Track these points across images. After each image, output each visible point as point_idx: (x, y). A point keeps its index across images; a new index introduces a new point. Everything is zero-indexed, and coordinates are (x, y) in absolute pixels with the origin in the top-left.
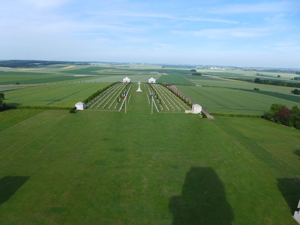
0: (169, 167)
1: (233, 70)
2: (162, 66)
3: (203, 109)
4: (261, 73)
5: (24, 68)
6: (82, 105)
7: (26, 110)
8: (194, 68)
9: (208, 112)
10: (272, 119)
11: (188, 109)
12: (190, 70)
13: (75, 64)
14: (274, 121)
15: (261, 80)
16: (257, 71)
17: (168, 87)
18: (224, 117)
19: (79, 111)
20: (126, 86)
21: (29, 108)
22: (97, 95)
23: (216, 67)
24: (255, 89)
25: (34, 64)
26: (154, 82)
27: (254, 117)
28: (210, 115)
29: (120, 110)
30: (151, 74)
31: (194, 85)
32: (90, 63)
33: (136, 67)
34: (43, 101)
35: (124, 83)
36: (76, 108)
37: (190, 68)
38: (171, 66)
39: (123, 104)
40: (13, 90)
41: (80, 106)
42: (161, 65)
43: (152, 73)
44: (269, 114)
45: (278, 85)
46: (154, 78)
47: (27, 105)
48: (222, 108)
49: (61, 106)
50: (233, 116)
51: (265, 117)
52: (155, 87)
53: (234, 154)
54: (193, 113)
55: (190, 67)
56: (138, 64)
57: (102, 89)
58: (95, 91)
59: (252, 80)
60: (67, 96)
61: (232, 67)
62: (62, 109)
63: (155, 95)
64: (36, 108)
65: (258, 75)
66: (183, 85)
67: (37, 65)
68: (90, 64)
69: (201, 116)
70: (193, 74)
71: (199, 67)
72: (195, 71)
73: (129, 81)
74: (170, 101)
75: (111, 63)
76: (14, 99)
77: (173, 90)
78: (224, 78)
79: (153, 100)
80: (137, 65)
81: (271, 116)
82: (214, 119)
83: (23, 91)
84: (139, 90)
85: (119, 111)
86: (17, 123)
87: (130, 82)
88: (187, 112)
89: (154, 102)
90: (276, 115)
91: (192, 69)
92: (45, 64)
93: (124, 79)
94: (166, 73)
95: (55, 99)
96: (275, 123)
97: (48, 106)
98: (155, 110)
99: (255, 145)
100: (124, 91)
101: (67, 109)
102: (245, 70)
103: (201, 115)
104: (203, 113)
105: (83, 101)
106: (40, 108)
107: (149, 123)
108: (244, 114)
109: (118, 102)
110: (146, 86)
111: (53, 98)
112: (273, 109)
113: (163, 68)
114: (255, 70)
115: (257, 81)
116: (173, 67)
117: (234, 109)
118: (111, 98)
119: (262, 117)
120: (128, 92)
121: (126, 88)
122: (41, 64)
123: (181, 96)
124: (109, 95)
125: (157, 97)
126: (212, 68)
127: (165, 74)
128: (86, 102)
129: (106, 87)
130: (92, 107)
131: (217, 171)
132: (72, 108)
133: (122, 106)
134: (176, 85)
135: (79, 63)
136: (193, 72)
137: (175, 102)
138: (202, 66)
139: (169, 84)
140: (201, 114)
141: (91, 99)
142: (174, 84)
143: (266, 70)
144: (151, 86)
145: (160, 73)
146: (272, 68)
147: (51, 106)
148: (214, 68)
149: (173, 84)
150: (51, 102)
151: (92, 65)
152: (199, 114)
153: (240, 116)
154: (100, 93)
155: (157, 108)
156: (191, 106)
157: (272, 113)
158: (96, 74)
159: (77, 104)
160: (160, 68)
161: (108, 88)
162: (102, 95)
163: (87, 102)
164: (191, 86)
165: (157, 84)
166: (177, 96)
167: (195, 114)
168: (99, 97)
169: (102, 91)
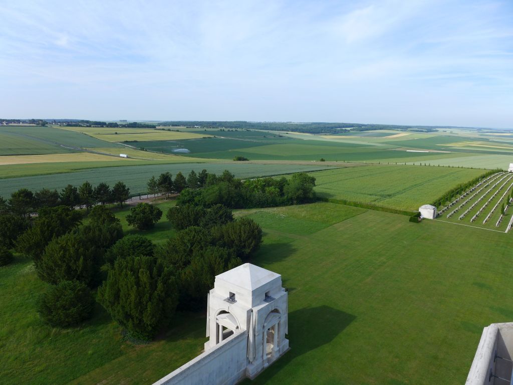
5: (330, 135)
6: (432, 211)
7: (341, 205)
13: (409, 129)
19: (424, 220)
21: (345, 202)
22: (457, 193)
25: (343, 129)
29: (509, 231)
32: (437, 129)
34: (365, 194)
35: (512, 172)
41: (427, 212)
47: (342, 198)
58: (453, 186)
60: (403, 190)
62: (396, 212)
64: (356, 205)
67: (349, 131)
68: (437, 131)
76: (323, 186)
83: (333, 173)
85: (506, 232)
86: (331, 225)
93: (511, 165)
95: (383, 193)
97: (373, 203)
101: (405, 213)
105: (433, 202)
106: (362, 206)
109: (503, 213)
111: (381, 191)
118: (486, 204)
122: (354, 130)
124: (482, 197)
128: (437, 204)
129: (474, 179)
130: (448, 216)
132: (413, 213)
133: (511, 222)
135: (417, 129)
141: (447, 200)
147: (379, 204)
150: (377, 197)
151: (441, 133)
154: (462, 190)
158: (447, 149)
159: (423, 206)
161: (477, 180)
162: (467, 194)
163: (440, 204)
168: (462, 198)
169: (467, 187)
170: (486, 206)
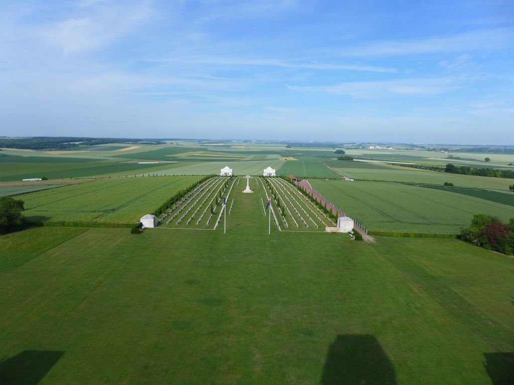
0: (298, 333)
1: (407, 149)
2: (286, 145)
3: (356, 223)
4: (455, 155)
5: (56, 150)
6: (152, 220)
7: (59, 227)
8: (341, 148)
9: (365, 230)
10: (476, 241)
11: (331, 225)
12: (334, 151)
13: (139, 142)
14: (479, 245)
15: (456, 168)
16: (450, 151)
17: (296, 183)
18: (393, 238)
19: (146, 230)
20: (225, 184)
21: (63, 224)
22: (177, 200)
23: (379, 144)
24: (446, 184)
25: (71, 143)
26: (274, 174)
27: (443, 237)
28: (368, 234)
29: (216, 228)
30: (268, 158)
31: (341, 178)
32: (165, 141)
33: (243, 148)
34: (87, 211)
35: (222, 176)
36: (141, 225)
37: (334, 148)
38: (301, 145)
39: (220, 215)
40: (37, 191)
41: (148, 222)
42: (285, 143)
43: (269, 156)
44: (470, 232)
45: (485, 175)
46: (273, 168)
47: (61, 219)
48: (388, 222)
49: (116, 221)
50: (409, 236)
51: (463, 237)
52: (274, 184)
53: (410, 307)
54: (338, 231)
55: (333, 146)
56: (245, 142)
57: (185, 189)
58: (173, 194)
59: (440, 167)
60: (127, 202)
61: (406, 145)
62: (119, 226)
63: (275, 199)
64: (76, 225)
65: (451, 157)
66: (322, 178)
67: (77, 145)
68: (165, 143)
69: (353, 238)
70: (340, 159)
71: (350, 145)
72: (344, 152)
73: (230, 174)
74: (299, 209)
75: (200, 141)
76: (38, 209)
77: (304, 190)
78: (393, 164)
79: (272, 209)
80: (244, 144)
81: (474, 235)
82: (375, 242)
83: (53, 192)
84: (248, 190)
85: (214, 229)
86: (44, 252)
87: (233, 176)
88: (329, 230)
89: (273, 213)
90: (482, 235)
91: (338, 149)
92: (90, 143)
93: (222, 170)
94: (293, 156)
95: (106, 208)
96: (480, 249)
97: (94, 220)
98: (274, 228)
99: (445, 290)
100: (222, 192)
101: (128, 226)
102: (429, 150)
103: (353, 235)
104: (355, 232)
105: (153, 212)
106: (82, 225)
107: (264, 252)
108: (427, 233)
109: (212, 213)
110: (259, 181)
111: (104, 207)
112: (475, 223)
113: (289, 149)
114: (446, 150)
115: (450, 169)
116: (305, 146)
117: (409, 223)
118: (200, 206)
119: (459, 237)
120: (228, 195)
121: (226, 187)
122: (83, 144)
123: (319, 201)
124: (198, 200)
125: (278, 202)
126: (371, 147)
127: (291, 159)
128: (157, 213)
129: (192, 185)
130: (168, 222)
131: (380, 339)
132: (134, 225)
133: (219, 220)
134: (309, 180)
135: (147, 142)
136: (340, 155)
137: (309, 212)
138: (355, 143)
139: (297, 178)
140: (353, 233)
141: (167, 207)
142: (308, 178)
143: (464, 149)
144: (267, 182)
145: (283, 156)
146: (475, 146)
147: (99, 220)
148: (375, 146)
149: (305, 178)
150: (99, 214)
151: (168, 144)
152: (350, 233)
153: (420, 236)
154: (181, 196)
155: (277, 223)
156: (335, 219)
157: (475, 230)
158: (175, 159)
159: (144, 217)
160: (283, 148)
161: (195, 186)
162: (186, 199)
163: (161, 212)
164: (336, 181)
165: (277, 177)
166: (313, 200)
167: (342, 234)
168: (181, 204)
169: (185, 193)
170: (200, 208)
